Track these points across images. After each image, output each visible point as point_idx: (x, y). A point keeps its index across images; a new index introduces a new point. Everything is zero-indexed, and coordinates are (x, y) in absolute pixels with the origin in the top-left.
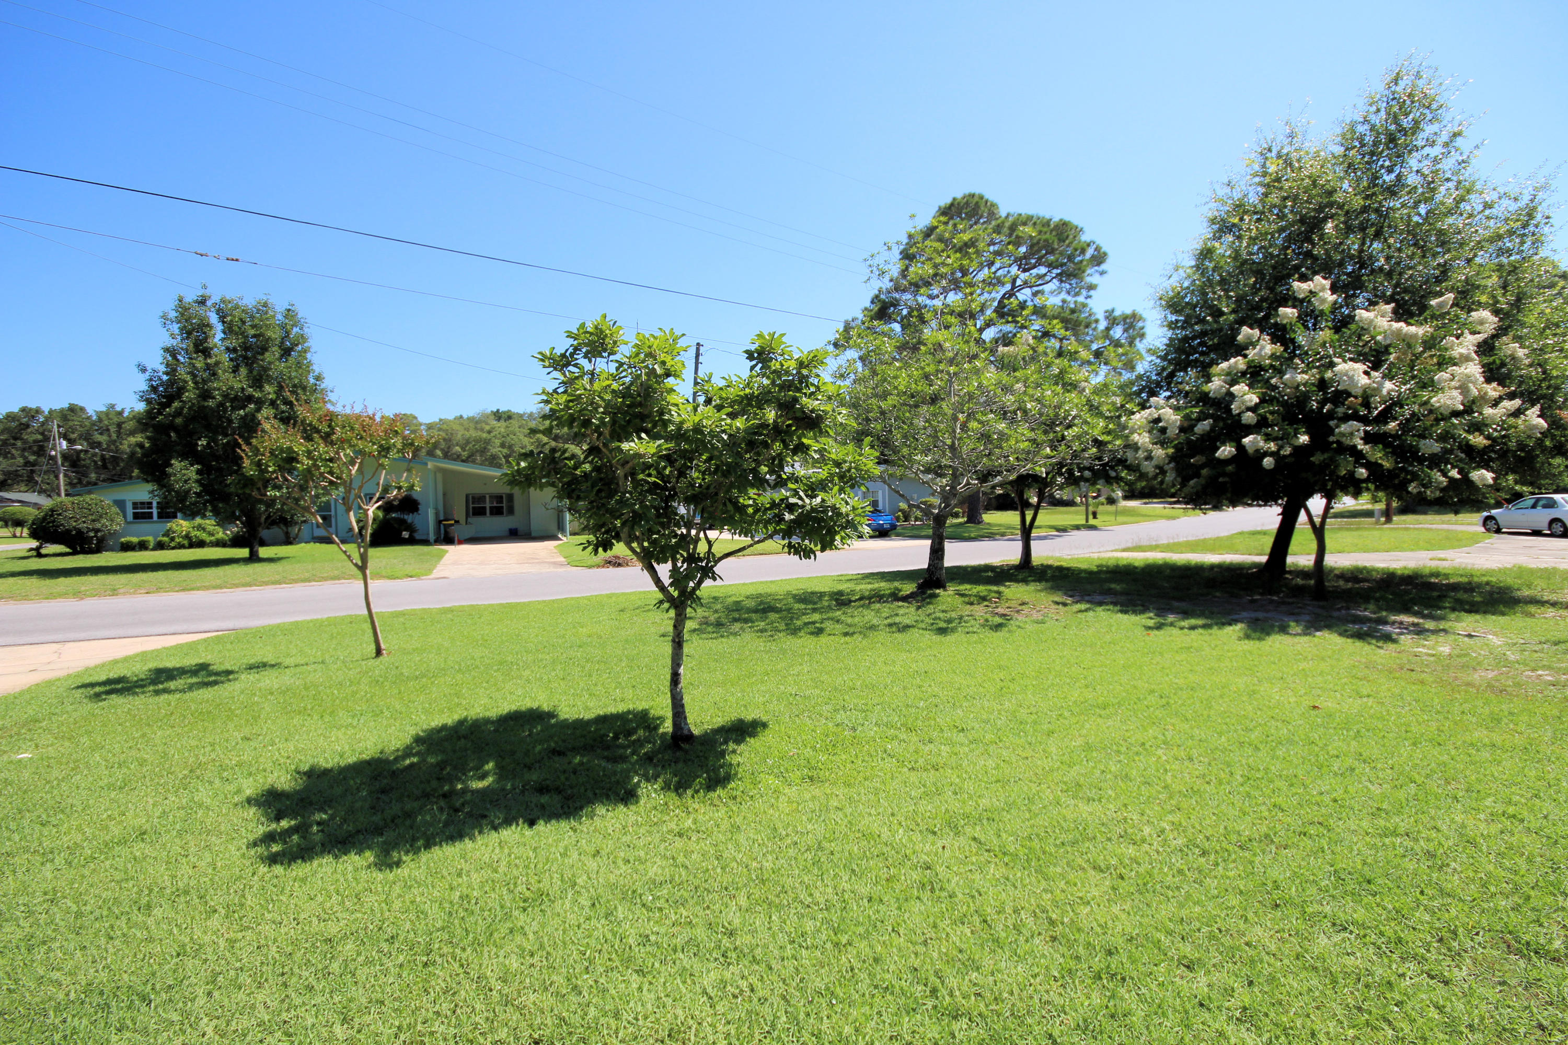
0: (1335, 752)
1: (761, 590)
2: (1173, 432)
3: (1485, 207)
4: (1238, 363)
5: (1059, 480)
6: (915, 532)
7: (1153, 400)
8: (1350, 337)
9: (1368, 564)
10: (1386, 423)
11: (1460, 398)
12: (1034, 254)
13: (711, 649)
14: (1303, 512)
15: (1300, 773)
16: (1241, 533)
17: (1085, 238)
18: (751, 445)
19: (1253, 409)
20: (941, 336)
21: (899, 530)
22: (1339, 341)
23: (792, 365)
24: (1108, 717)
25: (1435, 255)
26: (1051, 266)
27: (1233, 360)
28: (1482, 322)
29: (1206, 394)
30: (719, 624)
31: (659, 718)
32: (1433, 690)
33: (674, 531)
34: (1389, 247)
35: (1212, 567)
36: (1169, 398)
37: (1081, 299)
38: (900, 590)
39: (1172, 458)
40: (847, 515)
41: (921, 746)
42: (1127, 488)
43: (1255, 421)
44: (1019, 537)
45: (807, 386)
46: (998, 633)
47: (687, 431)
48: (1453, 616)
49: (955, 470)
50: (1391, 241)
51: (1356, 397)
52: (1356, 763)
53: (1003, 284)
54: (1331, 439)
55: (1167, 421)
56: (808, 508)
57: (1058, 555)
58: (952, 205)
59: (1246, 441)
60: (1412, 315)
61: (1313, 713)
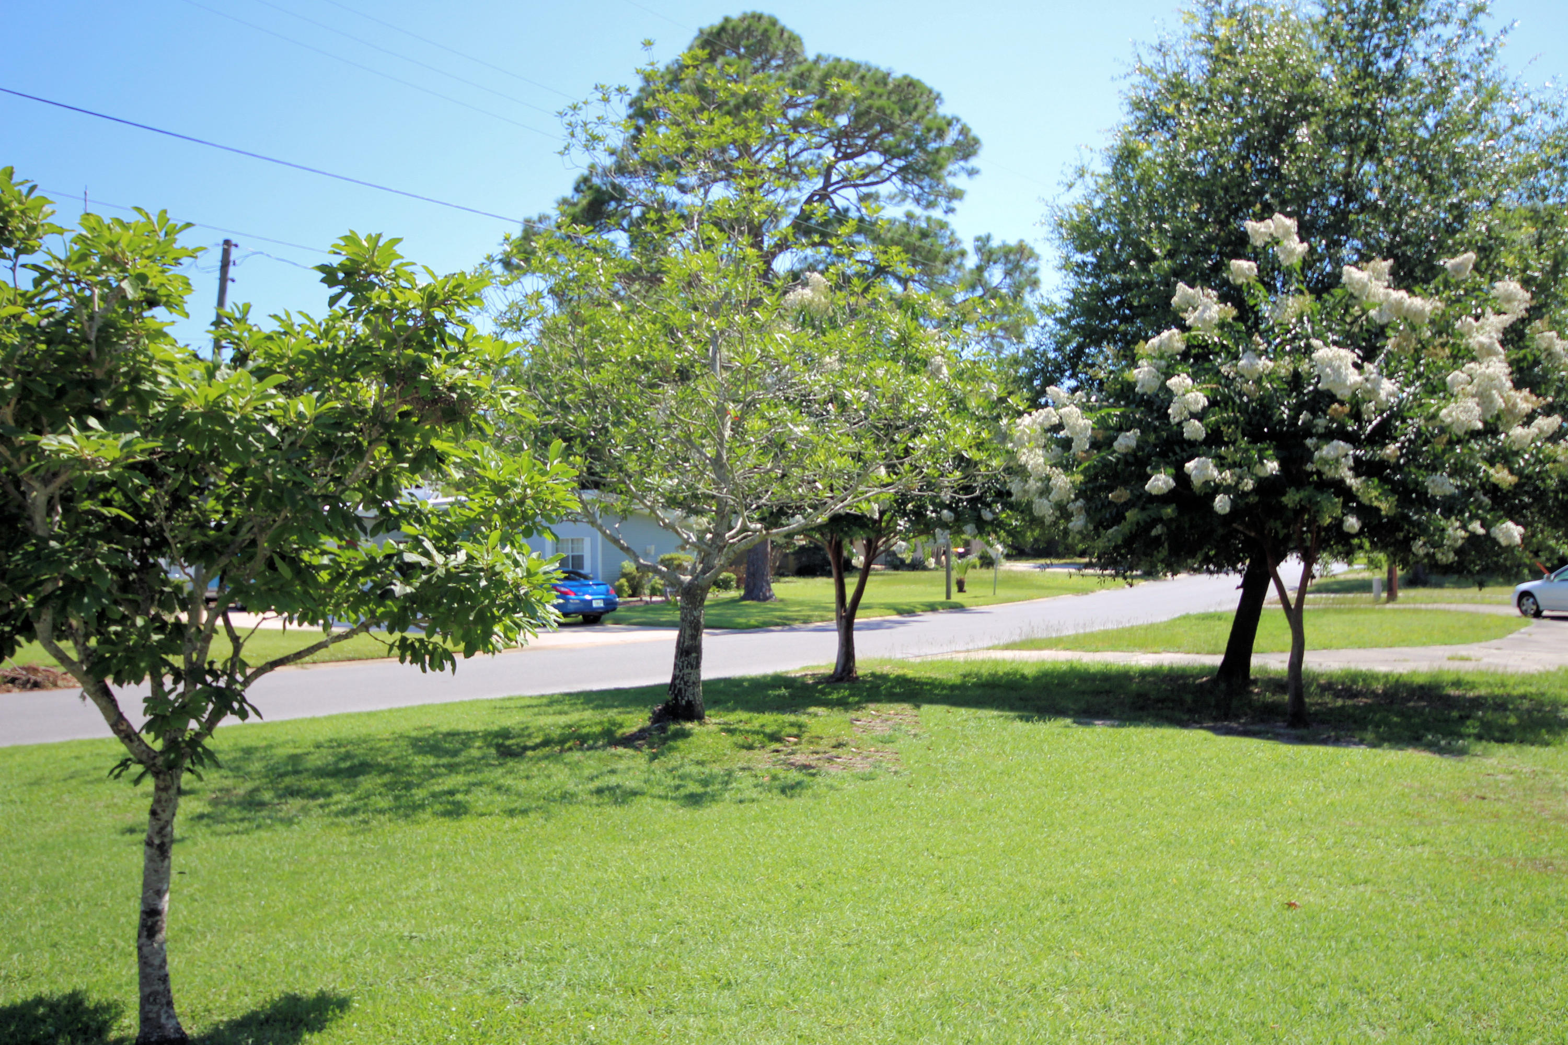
0: (1319, 979)
1: (347, 731)
2: (1081, 445)
3: (1513, 123)
4: (1172, 339)
5: (902, 524)
6: (650, 616)
7: (1051, 389)
8: (1334, 308)
9: (1363, 667)
10: (1384, 445)
11: (1477, 411)
12: (861, 130)
13: (235, 854)
14: (1272, 584)
15: (1270, 1017)
16: (1186, 617)
17: (944, 110)
18: (328, 447)
19: (1200, 416)
20: (698, 261)
21: (620, 611)
22: (1319, 313)
23: (413, 300)
24: (978, 943)
25: (1446, 193)
26: (889, 153)
27: (1165, 334)
28: (1509, 299)
29: (1131, 386)
30: (252, 803)
31: (107, 1008)
32: (1454, 868)
33: (157, 617)
34: (1385, 172)
35: (1144, 674)
36: (1074, 391)
37: (937, 214)
38: (621, 726)
39: (1081, 493)
40: (517, 586)
41: (652, 1022)
42: (1010, 541)
43: (1203, 436)
44: (834, 624)
45: (442, 341)
46: (796, 801)
47: (191, 417)
48: (1479, 748)
49: (721, 503)
50: (1388, 163)
51: (1342, 403)
52: (1349, 993)
53: (808, 177)
54: (1310, 467)
55: (1072, 428)
56: (441, 572)
57: (899, 656)
58: (723, 29)
59: (1190, 466)
60: (1416, 281)
61: (1288, 914)
